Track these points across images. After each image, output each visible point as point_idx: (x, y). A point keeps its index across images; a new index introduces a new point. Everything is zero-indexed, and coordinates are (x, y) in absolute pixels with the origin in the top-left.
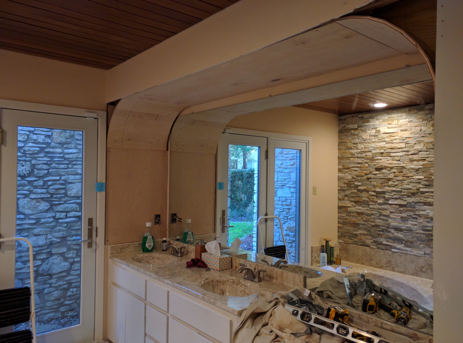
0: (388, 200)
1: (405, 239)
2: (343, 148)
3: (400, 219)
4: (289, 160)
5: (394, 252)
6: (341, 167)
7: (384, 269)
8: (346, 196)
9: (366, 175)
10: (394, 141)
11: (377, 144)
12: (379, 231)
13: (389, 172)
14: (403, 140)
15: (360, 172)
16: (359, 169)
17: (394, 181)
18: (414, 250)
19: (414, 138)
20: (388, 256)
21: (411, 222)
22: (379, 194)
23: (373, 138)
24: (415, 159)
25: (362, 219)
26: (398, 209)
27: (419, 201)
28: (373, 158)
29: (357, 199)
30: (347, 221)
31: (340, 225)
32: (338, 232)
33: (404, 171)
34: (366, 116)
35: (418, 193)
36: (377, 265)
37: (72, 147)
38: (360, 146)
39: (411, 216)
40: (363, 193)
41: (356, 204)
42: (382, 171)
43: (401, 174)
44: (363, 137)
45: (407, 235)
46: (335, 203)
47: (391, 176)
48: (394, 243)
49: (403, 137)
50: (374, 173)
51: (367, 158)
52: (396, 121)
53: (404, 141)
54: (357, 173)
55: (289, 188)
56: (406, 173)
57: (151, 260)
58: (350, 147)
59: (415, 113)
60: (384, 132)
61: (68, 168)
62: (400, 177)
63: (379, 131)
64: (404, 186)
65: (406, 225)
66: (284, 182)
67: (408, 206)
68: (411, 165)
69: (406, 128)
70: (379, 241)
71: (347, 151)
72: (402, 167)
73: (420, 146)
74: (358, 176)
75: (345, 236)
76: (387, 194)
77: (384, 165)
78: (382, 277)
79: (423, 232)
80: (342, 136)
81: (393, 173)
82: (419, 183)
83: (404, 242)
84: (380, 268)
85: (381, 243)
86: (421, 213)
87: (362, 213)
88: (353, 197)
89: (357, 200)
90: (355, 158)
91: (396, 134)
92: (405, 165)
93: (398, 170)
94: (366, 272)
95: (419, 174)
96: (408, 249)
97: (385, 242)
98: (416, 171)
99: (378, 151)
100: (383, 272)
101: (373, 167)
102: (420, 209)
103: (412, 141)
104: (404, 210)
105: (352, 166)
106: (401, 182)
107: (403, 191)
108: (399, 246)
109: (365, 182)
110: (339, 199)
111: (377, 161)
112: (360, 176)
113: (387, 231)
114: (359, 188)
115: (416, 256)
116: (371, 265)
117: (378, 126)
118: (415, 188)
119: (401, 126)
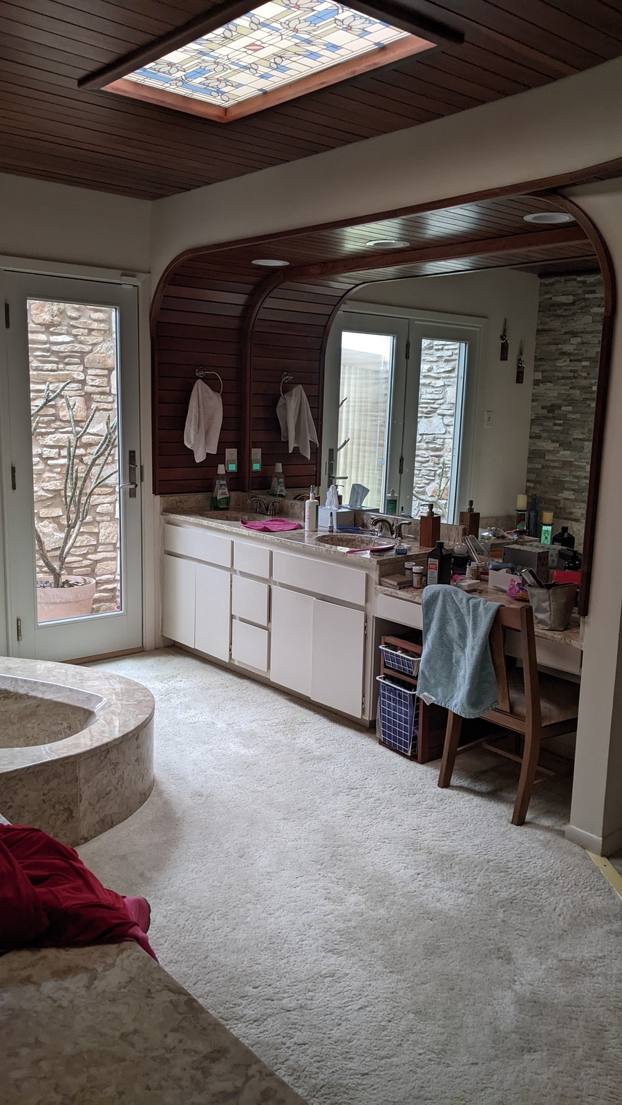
37: (63, 332)
38: (576, 338)
46: (525, 445)
54: (567, 389)
55: (441, 417)
58: (558, 339)
61: (58, 370)
66: (432, 406)
71: (553, 348)
87: (570, 462)
105: (560, 374)
114: (569, 415)
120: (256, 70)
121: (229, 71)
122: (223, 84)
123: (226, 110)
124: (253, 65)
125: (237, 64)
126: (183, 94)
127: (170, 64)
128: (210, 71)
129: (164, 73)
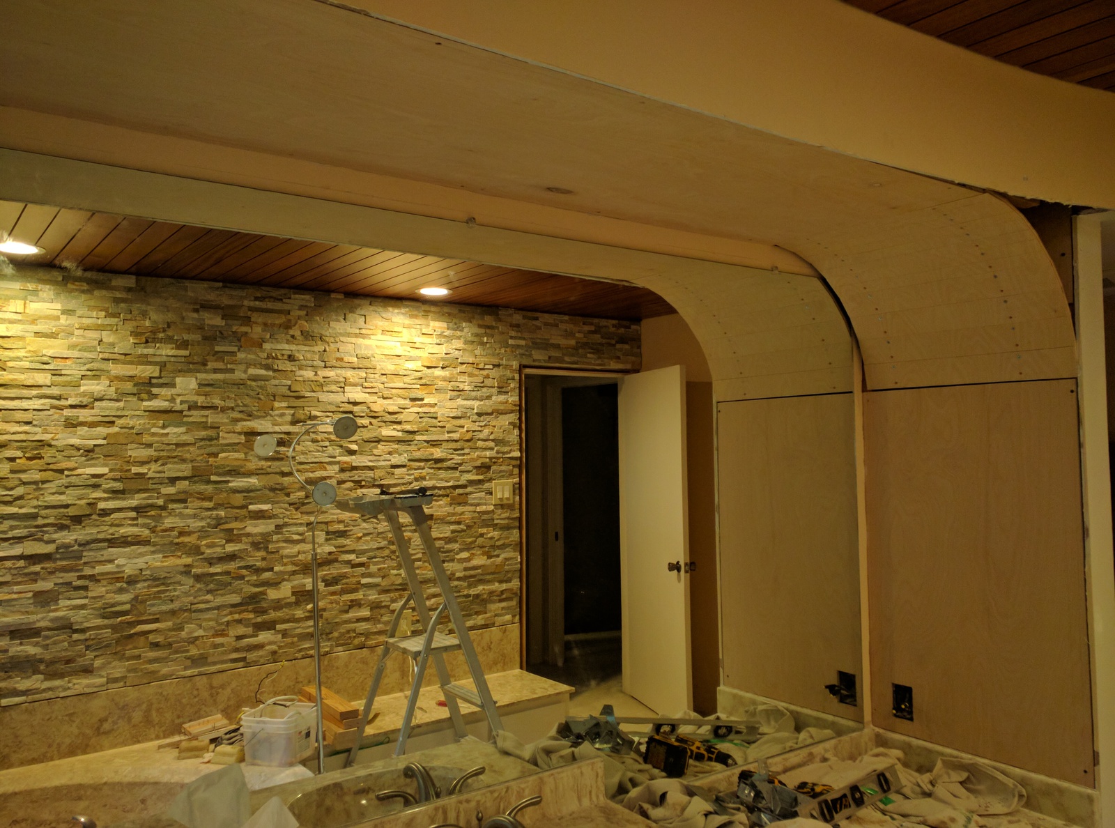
1: (47, 657)
3: (31, 601)
10: (10, 364)
14: (43, 364)
17: (10, 484)
18: (75, 681)
19: (80, 360)
21: (68, 603)
24: (81, 419)
26: (26, 571)
27: (94, 537)
33: (47, 453)
35: (90, 515)
39: (68, 584)
43: (37, 464)
45: (55, 643)
48: (10, 677)
49: (43, 355)
52: (20, 303)
53: (46, 366)
56: (54, 459)
59: (83, 292)
62: (30, 474)
64: (46, 499)
65: (52, 615)
67: (58, 556)
68: (69, 435)
69: (54, 329)
72: (40, 444)
73: (98, 384)
79: (106, 622)
81: (6, 462)
82: (96, 486)
83: (42, 667)
86: (99, 569)
91: (20, 344)
92: (50, 436)
93: (25, 453)
95: (92, 462)
96: (57, 683)
98: (86, 453)
102: (97, 559)
103: (72, 370)
104: (46, 569)
106: (35, 487)
107: (43, 512)
108: (23, 684)
115: (81, 697)
118: (83, 502)
119: (33, 322)
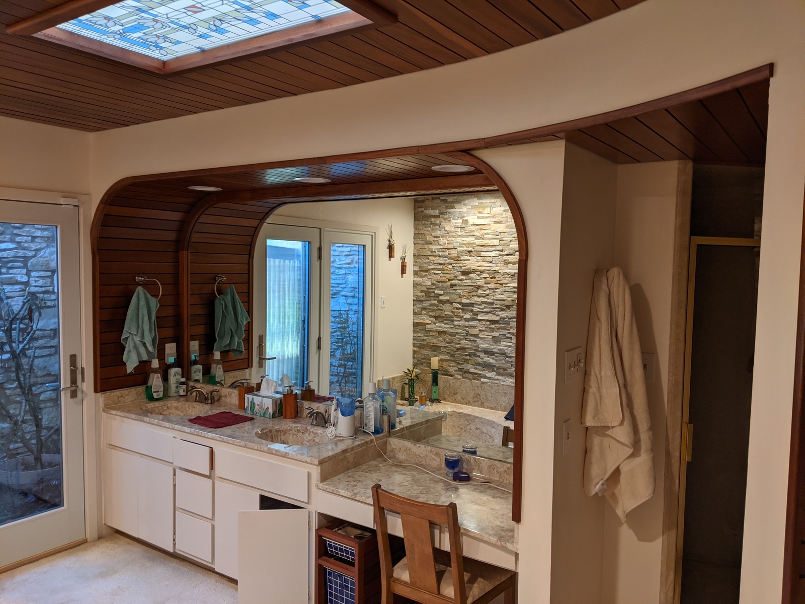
0: (477, 315)
1: (497, 365)
2: (419, 242)
3: (491, 340)
4: (345, 256)
5: (483, 383)
6: (417, 269)
7: (471, 405)
8: (424, 308)
9: (449, 280)
10: (485, 236)
11: (464, 239)
12: (466, 355)
13: (478, 278)
14: (497, 234)
15: (442, 276)
16: (440, 272)
17: (485, 289)
18: (507, 379)
19: (509, 233)
20: (476, 388)
21: (504, 343)
22: (466, 307)
23: (459, 230)
24: (510, 261)
25: (445, 340)
26: (489, 327)
28: (459, 257)
29: (438, 313)
30: (425, 343)
31: (416, 349)
32: (414, 358)
33: (497, 276)
34: (450, 199)
36: (462, 400)
38: (443, 241)
39: (505, 335)
40: (445, 305)
41: (436, 320)
42: (470, 275)
43: (494, 281)
44: (447, 229)
45: (500, 360)
46: (410, 319)
47: (481, 283)
48: (484, 370)
49: (497, 232)
50: (460, 279)
51: (451, 257)
52: (489, 208)
53: (498, 237)
54: (438, 278)
55: (344, 298)
56: (499, 279)
57: (165, 410)
58: (430, 241)
60: (473, 223)
62: (492, 285)
63: (467, 221)
64: (497, 297)
65: (499, 347)
66: (336, 289)
67: (501, 322)
68: (506, 268)
69: (501, 219)
70: (465, 368)
71: (426, 246)
72: (495, 272)
74: (439, 282)
75: (422, 364)
76: (476, 306)
77: (473, 267)
78: (470, 415)
80: (419, 225)
81: (483, 279)
83: (495, 369)
84: (466, 404)
85: (467, 371)
87: (444, 333)
88: (433, 310)
89: (437, 315)
90: (436, 256)
91: (489, 227)
92: (498, 268)
93: (490, 275)
94: (449, 410)
95: (514, 281)
96: (501, 378)
97: (472, 370)
99: (465, 248)
100: (470, 409)
101: (459, 270)
103: (507, 238)
104: (496, 327)
105: (432, 267)
106: (493, 291)
107: (495, 302)
108: (489, 375)
109: (448, 290)
110: (415, 313)
111: (463, 262)
112: (442, 282)
113: (475, 355)
114: (441, 298)
116: (455, 401)
117: (465, 215)
118: (510, 299)
119: (494, 217)
120: (195, 30)
121: (168, 29)
122: (161, 40)
123: (164, 63)
124: (193, 26)
125: (176, 24)
126: (121, 46)
127: (108, 18)
128: (148, 27)
129: (101, 25)
